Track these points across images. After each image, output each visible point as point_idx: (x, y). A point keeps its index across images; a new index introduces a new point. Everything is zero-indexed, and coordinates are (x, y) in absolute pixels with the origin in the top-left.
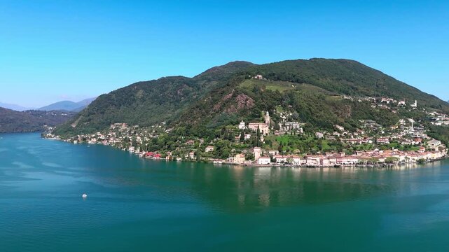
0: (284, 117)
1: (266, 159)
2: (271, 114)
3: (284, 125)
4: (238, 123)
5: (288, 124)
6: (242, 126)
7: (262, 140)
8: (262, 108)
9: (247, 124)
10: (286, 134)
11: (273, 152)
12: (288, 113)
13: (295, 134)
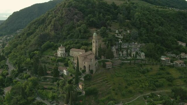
0: (121, 37)
3: (120, 49)
5: (125, 46)
7: (81, 87)
10: (123, 64)
12: (125, 30)
13: (134, 63)
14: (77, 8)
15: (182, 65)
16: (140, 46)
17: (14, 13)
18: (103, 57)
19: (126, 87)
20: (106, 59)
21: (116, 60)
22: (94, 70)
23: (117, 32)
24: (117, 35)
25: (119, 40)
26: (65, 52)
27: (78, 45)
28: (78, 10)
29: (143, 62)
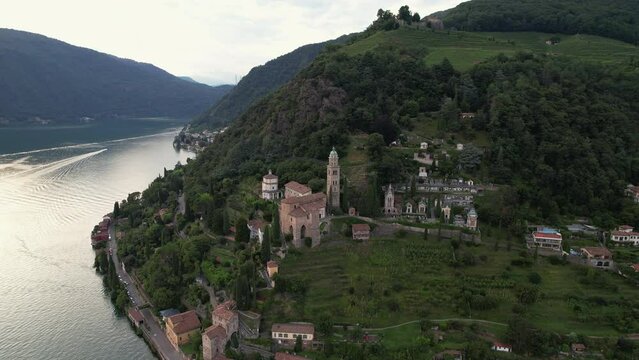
0: (427, 161)
5: (432, 187)
9: (283, 184)
10: (403, 234)
11: (290, 336)
12: (450, 143)
13: (440, 238)
14: (332, 79)
15: (604, 262)
16: (480, 191)
17: (254, 70)
18: (352, 210)
19: (386, 294)
20: (360, 218)
21: (389, 222)
22: (316, 240)
23: (424, 145)
24: (419, 156)
25: (421, 168)
26: (276, 188)
27: (307, 173)
28: (336, 86)
29: (467, 238)
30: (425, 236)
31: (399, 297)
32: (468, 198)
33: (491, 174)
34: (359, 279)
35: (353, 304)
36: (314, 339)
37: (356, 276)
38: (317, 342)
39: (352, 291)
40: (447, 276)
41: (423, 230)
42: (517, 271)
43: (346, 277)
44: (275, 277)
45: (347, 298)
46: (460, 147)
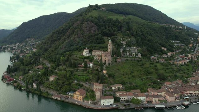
0: (124, 43)
1: (109, 100)
2: (113, 41)
3: (125, 51)
4: (83, 50)
5: (128, 49)
6: (85, 53)
7: (105, 72)
8: (105, 34)
9: (90, 51)
10: (127, 60)
11: (117, 87)
12: (127, 38)
13: (135, 60)
14: (93, 22)
15: (164, 62)
16: (138, 49)
18: (114, 55)
19: (131, 74)
20: (117, 57)
21: (123, 58)
22: (111, 63)
23: (122, 39)
24: (122, 42)
27: (97, 48)
28: (94, 24)
29: (140, 60)
30: (132, 60)
31: (133, 74)
32: (136, 51)
33: (138, 45)
34: (123, 72)
35: (125, 77)
36: (122, 86)
37: (122, 71)
38: (123, 87)
39: (123, 75)
40: (140, 68)
41: (131, 59)
42: (152, 65)
43: (120, 72)
44: (107, 74)
45: (123, 77)
46: (129, 39)
